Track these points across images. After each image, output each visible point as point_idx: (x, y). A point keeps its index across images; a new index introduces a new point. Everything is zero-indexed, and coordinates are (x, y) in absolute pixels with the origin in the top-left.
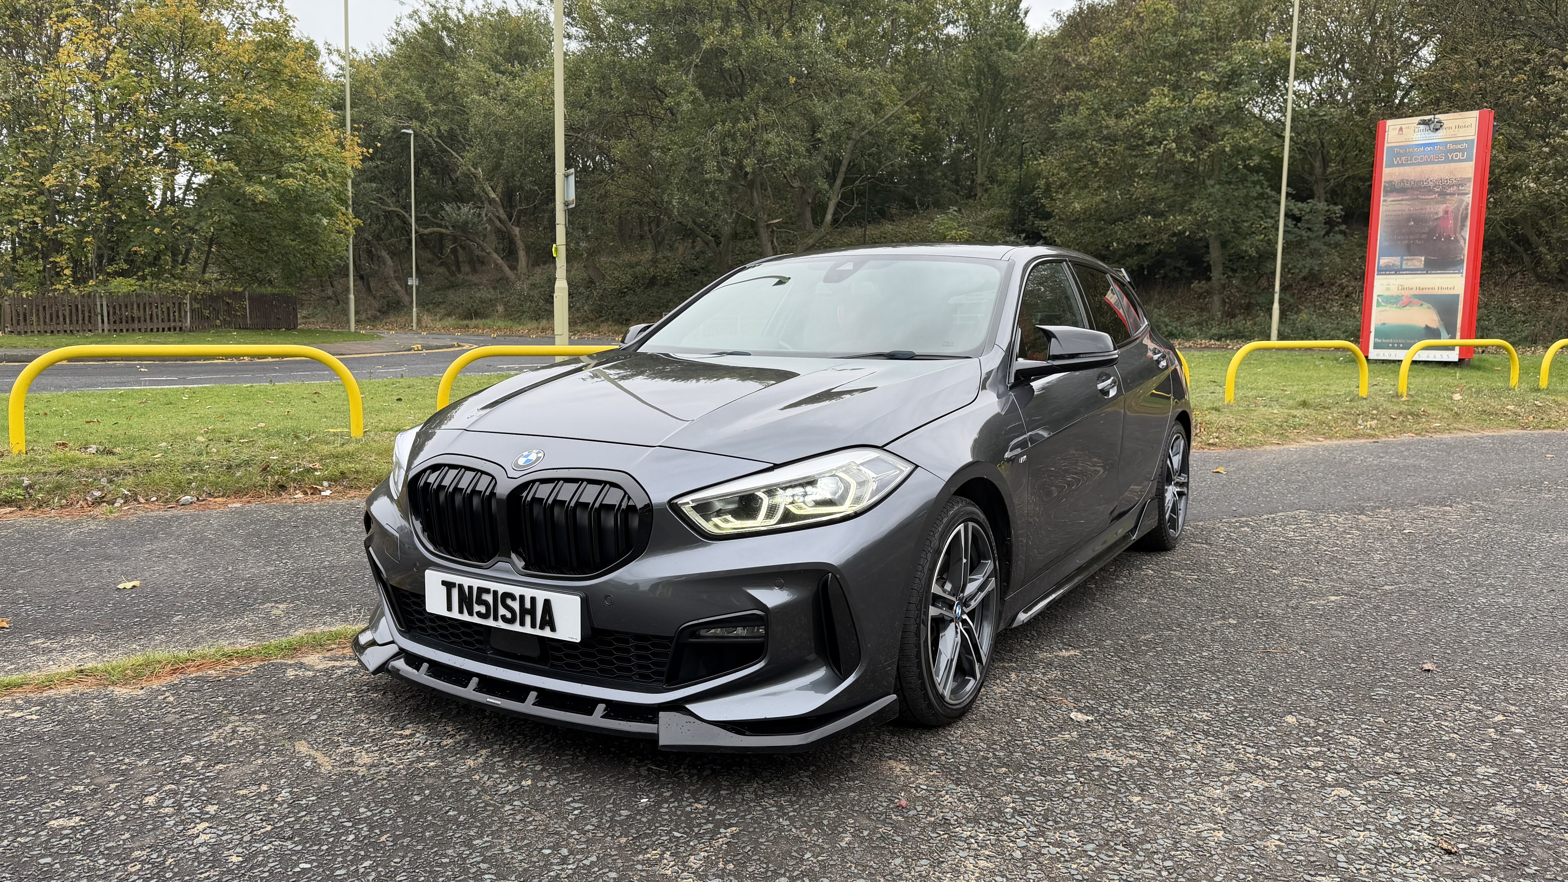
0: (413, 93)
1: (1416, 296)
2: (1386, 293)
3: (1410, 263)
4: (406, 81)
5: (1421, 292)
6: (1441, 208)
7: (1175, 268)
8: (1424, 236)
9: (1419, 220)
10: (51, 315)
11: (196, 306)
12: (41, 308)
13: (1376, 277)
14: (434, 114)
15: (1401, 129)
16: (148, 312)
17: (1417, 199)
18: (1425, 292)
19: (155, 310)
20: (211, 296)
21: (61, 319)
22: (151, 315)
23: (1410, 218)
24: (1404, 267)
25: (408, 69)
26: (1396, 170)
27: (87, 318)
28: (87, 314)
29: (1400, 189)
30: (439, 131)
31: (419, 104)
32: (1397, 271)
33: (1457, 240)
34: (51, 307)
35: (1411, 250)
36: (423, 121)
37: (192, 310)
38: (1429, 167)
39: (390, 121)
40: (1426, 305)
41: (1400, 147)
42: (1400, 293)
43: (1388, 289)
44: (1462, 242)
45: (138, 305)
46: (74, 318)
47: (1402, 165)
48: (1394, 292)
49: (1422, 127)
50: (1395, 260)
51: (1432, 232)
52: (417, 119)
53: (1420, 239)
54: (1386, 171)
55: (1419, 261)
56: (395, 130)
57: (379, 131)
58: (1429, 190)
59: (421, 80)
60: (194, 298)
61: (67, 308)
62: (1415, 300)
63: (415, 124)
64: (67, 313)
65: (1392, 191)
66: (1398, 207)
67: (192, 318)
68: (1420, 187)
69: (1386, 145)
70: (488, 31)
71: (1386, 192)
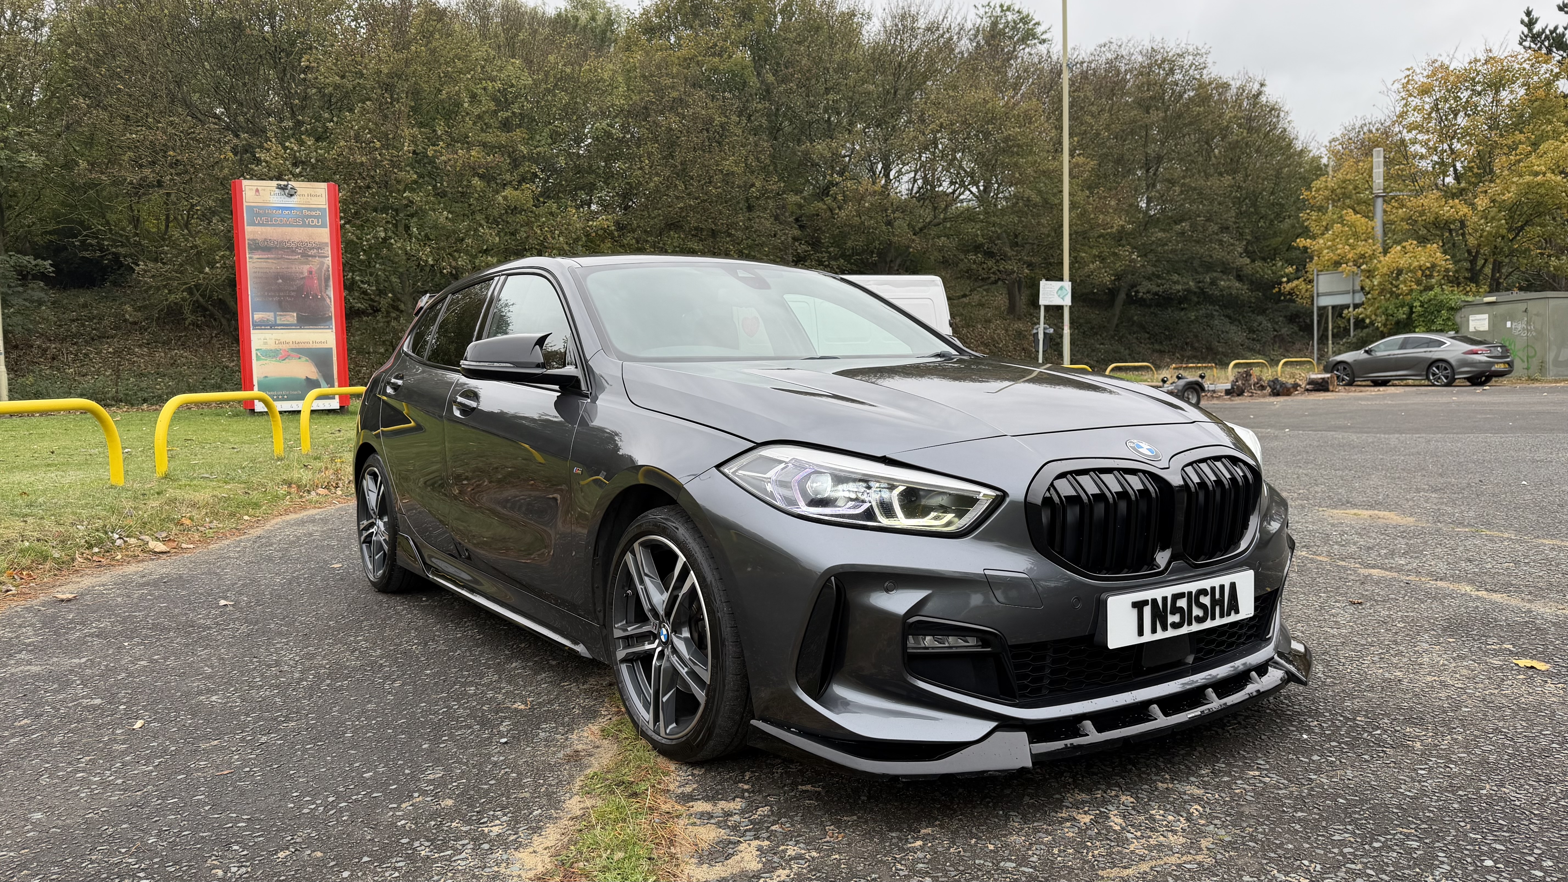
1: (293, 350)
2: (264, 347)
3: (283, 318)
6: (305, 268)
8: (293, 294)
9: (287, 278)
13: (252, 331)
15: (257, 190)
17: (282, 258)
23: (277, 276)
24: (278, 322)
26: (258, 229)
29: (264, 247)
32: (273, 326)
35: (283, 306)
38: (289, 229)
41: (259, 208)
42: (277, 347)
43: (265, 343)
44: (328, 300)
47: (263, 225)
49: (278, 191)
50: (269, 316)
53: (289, 296)
54: (248, 229)
55: (292, 318)
58: (293, 251)
62: (293, 354)
65: (256, 249)
66: (264, 265)
68: (283, 248)
69: (245, 204)
71: (251, 249)
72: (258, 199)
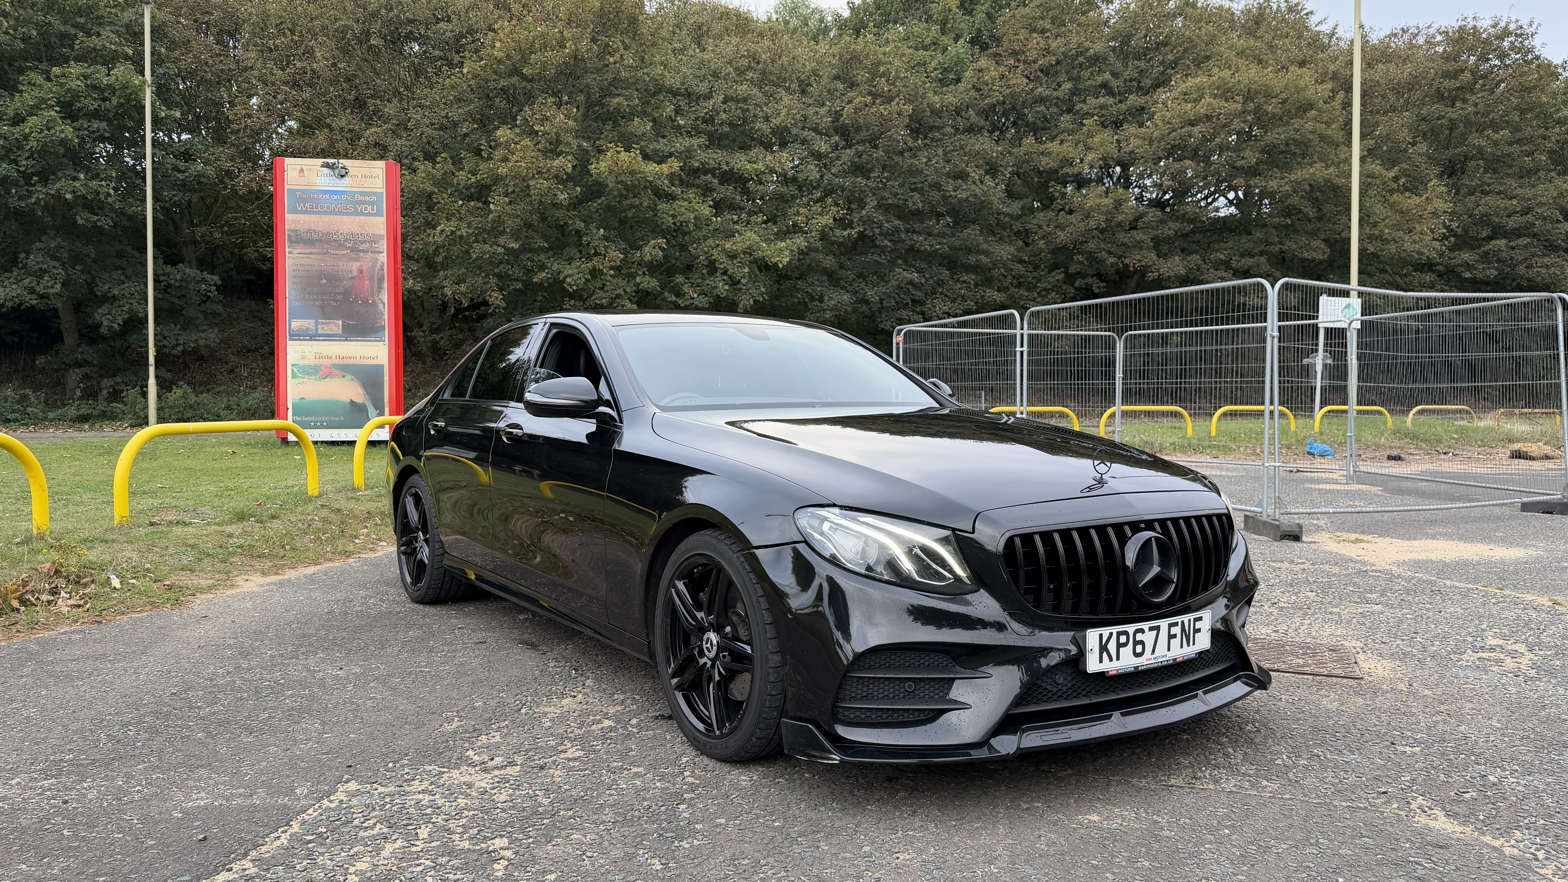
1: (336, 366)
2: (302, 363)
3: (326, 327)
5: (341, 362)
6: (355, 266)
8: (339, 297)
9: (333, 278)
13: (288, 343)
15: (302, 170)
18: (346, 362)
23: (321, 275)
24: (320, 332)
32: (313, 337)
33: (375, 304)
35: (326, 313)
38: (337, 218)
40: (348, 377)
42: (317, 362)
43: (303, 358)
44: (381, 306)
47: (306, 212)
48: (311, 361)
50: (308, 324)
53: (335, 300)
55: (336, 327)
58: (341, 245)
62: (335, 371)
66: (306, 261)
68: (328, 241)
69: (286, 187)
71: (291, 242)
72: (302, 181)
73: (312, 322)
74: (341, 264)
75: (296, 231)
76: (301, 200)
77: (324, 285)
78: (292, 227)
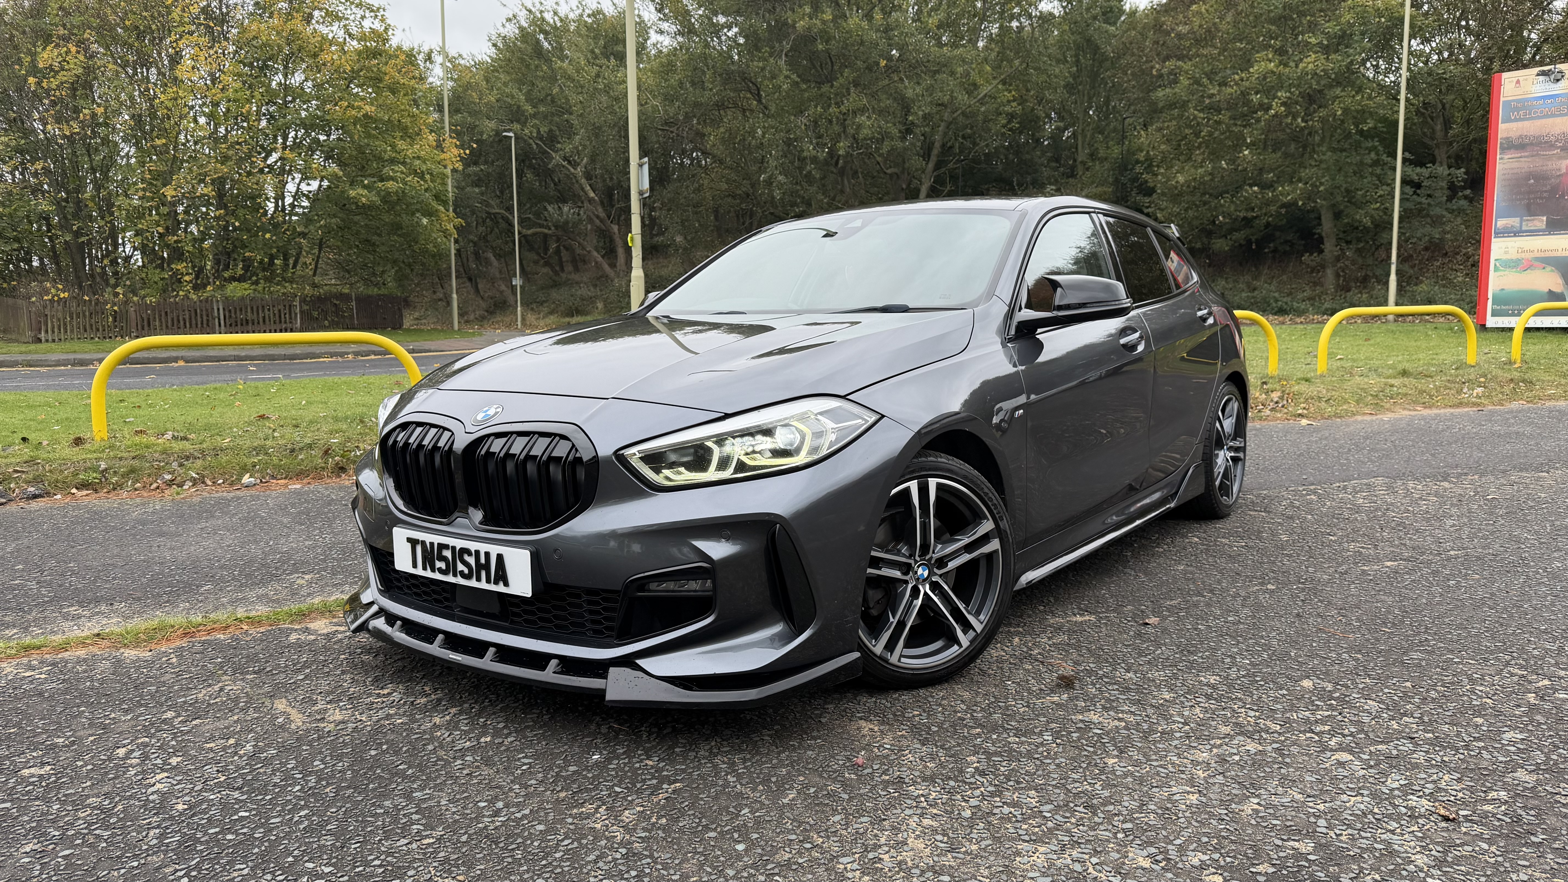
0: (513, 97)
1: (1537, 259)
2: (1504, 257)
3: (1530, 224)
4: (505, 84)
5: (1543, 255)
7: (1286, 242)
8: (1545, 195)
9: (1540, 177)
10: (173, 320)
11: (306, 307)
12: (163, 314)
13: (1493, 240)
14: (534, 116)
15: (1518, 82)
16: (261, 315)
17: (1538, 155)
18: (1547, 254)
19: (267, 312)
20: (319, 298)
21: (182, 322)
22: (264, 318)
23: (1530, 175)
24: (1524, 228)
25: (508, 73)
26: (1513, 125)
27: (205, 322)
28: (205, 318)
29: (1518, 145)
30: (539, 132)
31: (519, 107)
32: (1516, 233)
34: (172, 312)
35: (1531, 210)
36: (524, 124)
37: (302, 312)
38: (1550, 121)
39: (492, 125)
40: (1549, 268)
41: (1518, 101)
42: (1519, 256)
43: (1506, 253)
45: (252, 308)
46: (194, 322)
47: (1520, 120)
48: (1513, 255)
49: (1541, 78)
50: (1514, 222)
51: (1554, 190)
52: (518, 121)
53: (1541, 198)
54: (1502, 127)
55: (1541, 222)
56: (498, 133)
57: (482, 134)
58: (1551, 146)
59: (521, 82)
60: (303, 300)
61: (187, 312)
62: (1536, 263)
63: (517, 126)
64: (187, 317)
65: (1509, 148)
66: (1516, 165)
67: (301, 319)
68: (1540, 143)
69: (1502, 99)
70: (584, 31)
71: (1503, 149)
72: (1519, 91)
73: (1518, 220)
74: (1550, 163)
75: (1508, 138)
76: (1517, 109)
77: (1532, 185)
78: (1505, 135)
